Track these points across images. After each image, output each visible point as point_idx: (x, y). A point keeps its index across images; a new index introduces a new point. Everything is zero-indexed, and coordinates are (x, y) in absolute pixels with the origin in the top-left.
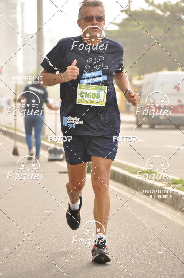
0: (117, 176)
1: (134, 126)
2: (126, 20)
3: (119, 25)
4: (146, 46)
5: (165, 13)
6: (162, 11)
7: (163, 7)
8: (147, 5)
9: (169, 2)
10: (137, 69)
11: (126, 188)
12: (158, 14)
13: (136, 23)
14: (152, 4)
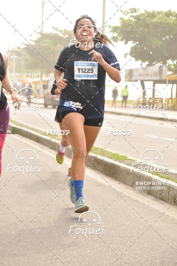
0: (32, 136)
1: (43, 106)
2: (40, 38)
3: (35, 42)
4: (52, 56)
5: (65, 36)
6: (63, 34)
7: (63, 32)
8: (54, 30)
9: (68, 29)
10: (45, 70)
11: (38, 144)
12: (60, 36)
13: (46, 41)
14: (57, 29)
